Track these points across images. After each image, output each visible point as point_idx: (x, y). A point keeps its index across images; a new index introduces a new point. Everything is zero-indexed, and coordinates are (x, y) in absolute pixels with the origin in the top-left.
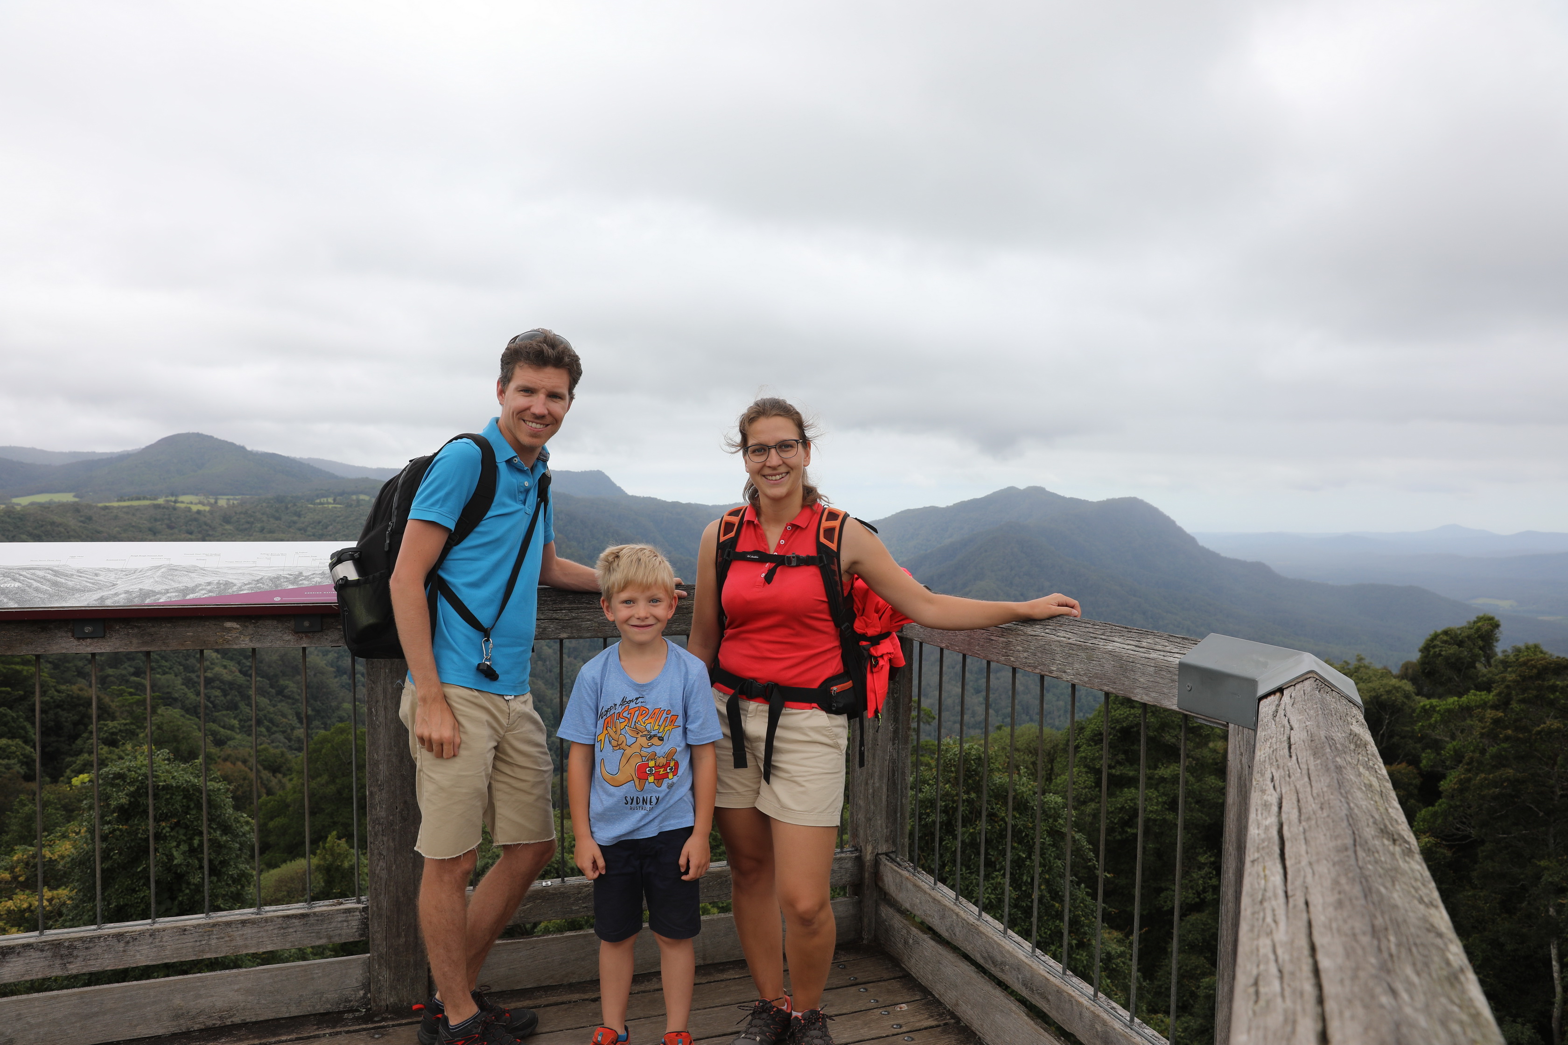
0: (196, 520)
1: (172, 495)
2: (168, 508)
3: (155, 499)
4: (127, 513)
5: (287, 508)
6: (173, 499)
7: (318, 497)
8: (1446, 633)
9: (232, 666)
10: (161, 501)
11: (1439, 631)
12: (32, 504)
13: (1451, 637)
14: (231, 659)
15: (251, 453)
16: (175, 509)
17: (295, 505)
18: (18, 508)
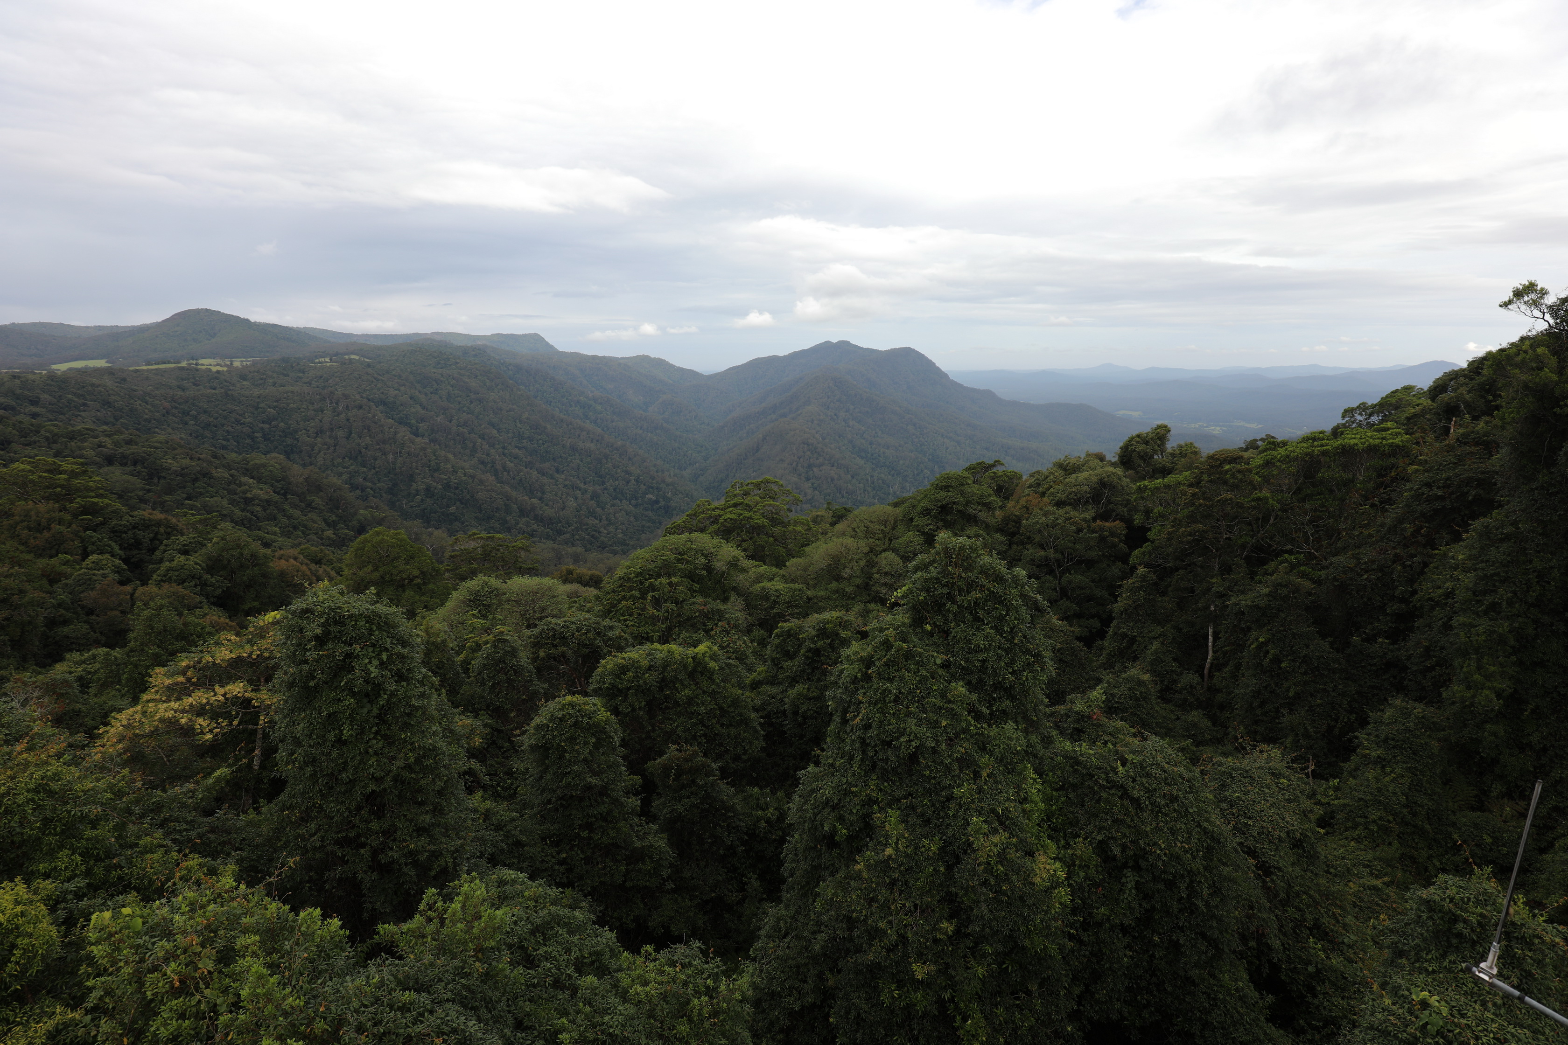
0: (216, 378)
1: (193, 359)
2: (191, 370)
3: (179, 363)
4: (156, 374)
5: (292, 367)
6: (194, 362)
7: (316, 357)
8: (1138, 436)
9: (266, 487)
10: (184, 364)
11: (1134, 435)
12: (70, 369)
13: (1142, 439)
14: (266, 483)
15: (255, 324)
16: (197, 370)
17: (298, 364)
18: (59, 373)
